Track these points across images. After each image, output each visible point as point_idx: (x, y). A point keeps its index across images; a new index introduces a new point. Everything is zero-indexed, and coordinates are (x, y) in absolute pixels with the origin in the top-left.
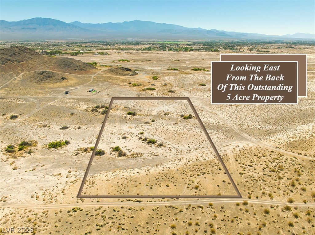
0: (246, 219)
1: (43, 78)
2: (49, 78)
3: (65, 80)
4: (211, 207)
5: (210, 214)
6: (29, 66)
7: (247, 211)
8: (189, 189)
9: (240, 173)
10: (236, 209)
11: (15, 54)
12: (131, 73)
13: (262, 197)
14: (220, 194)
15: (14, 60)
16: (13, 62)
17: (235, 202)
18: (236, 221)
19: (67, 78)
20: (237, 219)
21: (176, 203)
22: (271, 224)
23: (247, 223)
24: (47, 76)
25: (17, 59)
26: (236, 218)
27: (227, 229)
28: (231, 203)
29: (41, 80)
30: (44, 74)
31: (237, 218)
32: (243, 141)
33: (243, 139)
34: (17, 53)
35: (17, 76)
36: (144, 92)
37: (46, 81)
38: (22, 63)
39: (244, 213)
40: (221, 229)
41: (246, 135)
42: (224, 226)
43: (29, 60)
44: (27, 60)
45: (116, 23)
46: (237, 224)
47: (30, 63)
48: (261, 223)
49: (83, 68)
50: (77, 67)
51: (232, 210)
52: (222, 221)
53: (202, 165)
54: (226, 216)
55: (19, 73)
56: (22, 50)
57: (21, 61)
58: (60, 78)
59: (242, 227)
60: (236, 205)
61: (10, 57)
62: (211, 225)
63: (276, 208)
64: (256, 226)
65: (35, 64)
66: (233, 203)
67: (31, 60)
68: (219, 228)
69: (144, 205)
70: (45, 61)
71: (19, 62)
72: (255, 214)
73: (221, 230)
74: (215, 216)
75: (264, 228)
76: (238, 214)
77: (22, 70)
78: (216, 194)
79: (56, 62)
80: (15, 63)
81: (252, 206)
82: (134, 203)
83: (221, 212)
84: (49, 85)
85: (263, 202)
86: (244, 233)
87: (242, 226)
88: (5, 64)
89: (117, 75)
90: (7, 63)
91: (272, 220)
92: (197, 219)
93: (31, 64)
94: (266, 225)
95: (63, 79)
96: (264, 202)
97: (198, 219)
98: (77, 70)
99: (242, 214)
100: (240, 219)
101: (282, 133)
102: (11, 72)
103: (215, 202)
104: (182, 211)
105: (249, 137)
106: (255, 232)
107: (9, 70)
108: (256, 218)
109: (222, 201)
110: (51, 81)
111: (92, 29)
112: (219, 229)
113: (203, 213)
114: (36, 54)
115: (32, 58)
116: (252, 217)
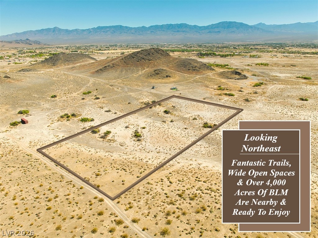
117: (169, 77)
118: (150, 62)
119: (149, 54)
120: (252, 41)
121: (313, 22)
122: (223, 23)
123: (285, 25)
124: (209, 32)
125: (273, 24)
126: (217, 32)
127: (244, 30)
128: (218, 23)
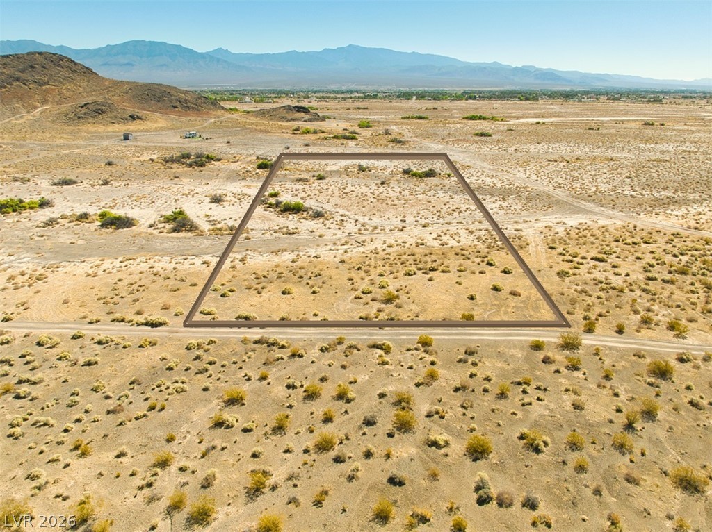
0: (567, 390)
1: (85, 114)
2: (100, 113)
3: (138, 121)
4: (423, 349)
5: (411, 368)
6: (63, 93)
7: (574, 367)
8: (359, 302)
9: (558, 274)
10: (527, 359)
11: (34, 67)
12: (307, 117)
13: (638, 331)
14: (470, 317)
15: (28, 81)
16: (26, 85)
17: (525, 341)
18: (522, 396)
19: (143, 117)
20: (525, 386)
21: (291, 333)
22: (683, 413)
23: (569, 403)
24: (94, 109)
25: (37, 77)
26: (519, 384)
27: (472, 418)
28: (509, 341)
29: (79, 118)
30: (89, 106)
31: (528, 384)
32: (580, 215)
33: (579, 210)
34: (37, 64)
35: (28, 112)
36: (326, 141)
37: (90, 121)
38: (48, 86)
39: (558, 371)
40: (442, 417)
41: (589, 206)
42: (460, 409)
43: (64, 82)
44: (61, 82)
45: (306, 51)
46: (523, 405)
47: (66, 88)
48: (638, 408)
49: (194, 106)
50: (179, 101)
51: (510, 360)
52: (457, 390)
53: (431, 254)
54: (480, 376)
55: (35, 108)
56: (52, 61)
57: (45, 83)
58: (126, 116)
59: (542, 416)
60: (529, 349)
61: (20, 74)
62: (402, 402)
63: (700, 362)
64: (609, 414)
65: (79, 92)
66: (520, 341)
67: (70, 82)
68: (437, 413)
69: (167, 334)
70: (105, 87)
71: (41, 85)
72: (607, 377)
73: (444, 421)
74: (432, 377)
75: (649, 425)
76: (534, 375)
77: (45, 102)
78: (457, 316)
79: (130, 89)
80: (31, 86)
81: (597, 354)
82: (134, 327)
83: (461, 364)
84: (95, 127)
85: (643, 345)
86: (552, 436)
87: (546, 412)
88: (5, 87)
89: (271, 120)
90: (11, 85)
91: (686, 400)
92: (352, 380)
93: (69, 90)
94: (660, 415)
95: (134, 119)
96: (649, 346)
97: (355, 382)
98: (176, 107)
99: (548, 376)
100: (538, 388)
101: (704, 205)
102: (17, 105)
103: (446, 337)
104: (301, 356)
105: (602, 208)
106: (605, 438)
107: (14, 100)
108: (611, 388)
109: (476, 334)
110: (102, 121)
111: (254, 65)
112: (436, 416)
113: (384, 363)
114: (85, 70)
115: (74, 78)
116: (594, 386)
117: (141, 119)
118: (44, 87)
119: (32, 67)
120: (214, 86)
121: (319, 51)
122: (136, 43)
123: (268, 55)
124: (102, 65)
125: (245, 53)
126: (125, 65)
127: (188, 63)
128: (122, 42)
